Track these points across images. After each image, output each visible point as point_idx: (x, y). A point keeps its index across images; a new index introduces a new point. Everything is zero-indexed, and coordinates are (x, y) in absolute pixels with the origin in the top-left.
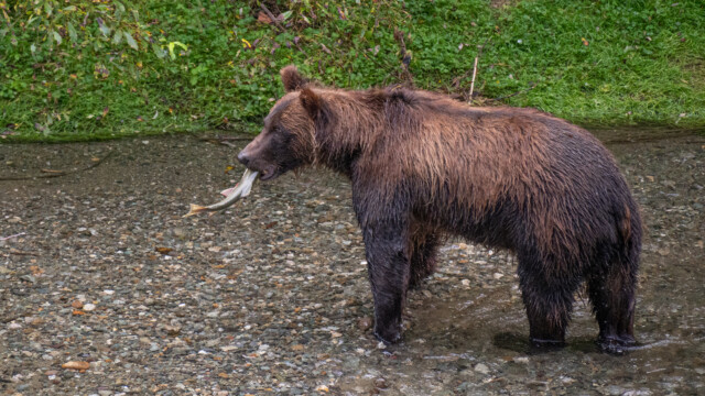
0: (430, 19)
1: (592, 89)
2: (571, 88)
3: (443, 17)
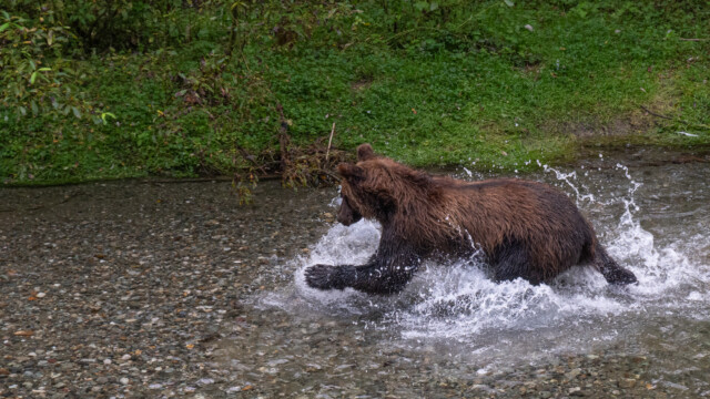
0: (307, 97)
1: (417, 144)
2: (402, 144)
3: (316, 96)
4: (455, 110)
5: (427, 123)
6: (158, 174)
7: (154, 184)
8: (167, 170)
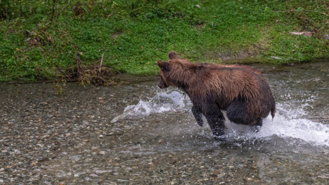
0: (90, 41)
1: (144, 64)
2: (137, 63)
3: (94, 40)
4: (162, 47)
5: (148, 53)
6: (17, 79)
7: (15, 84)
8: (21, 77)
